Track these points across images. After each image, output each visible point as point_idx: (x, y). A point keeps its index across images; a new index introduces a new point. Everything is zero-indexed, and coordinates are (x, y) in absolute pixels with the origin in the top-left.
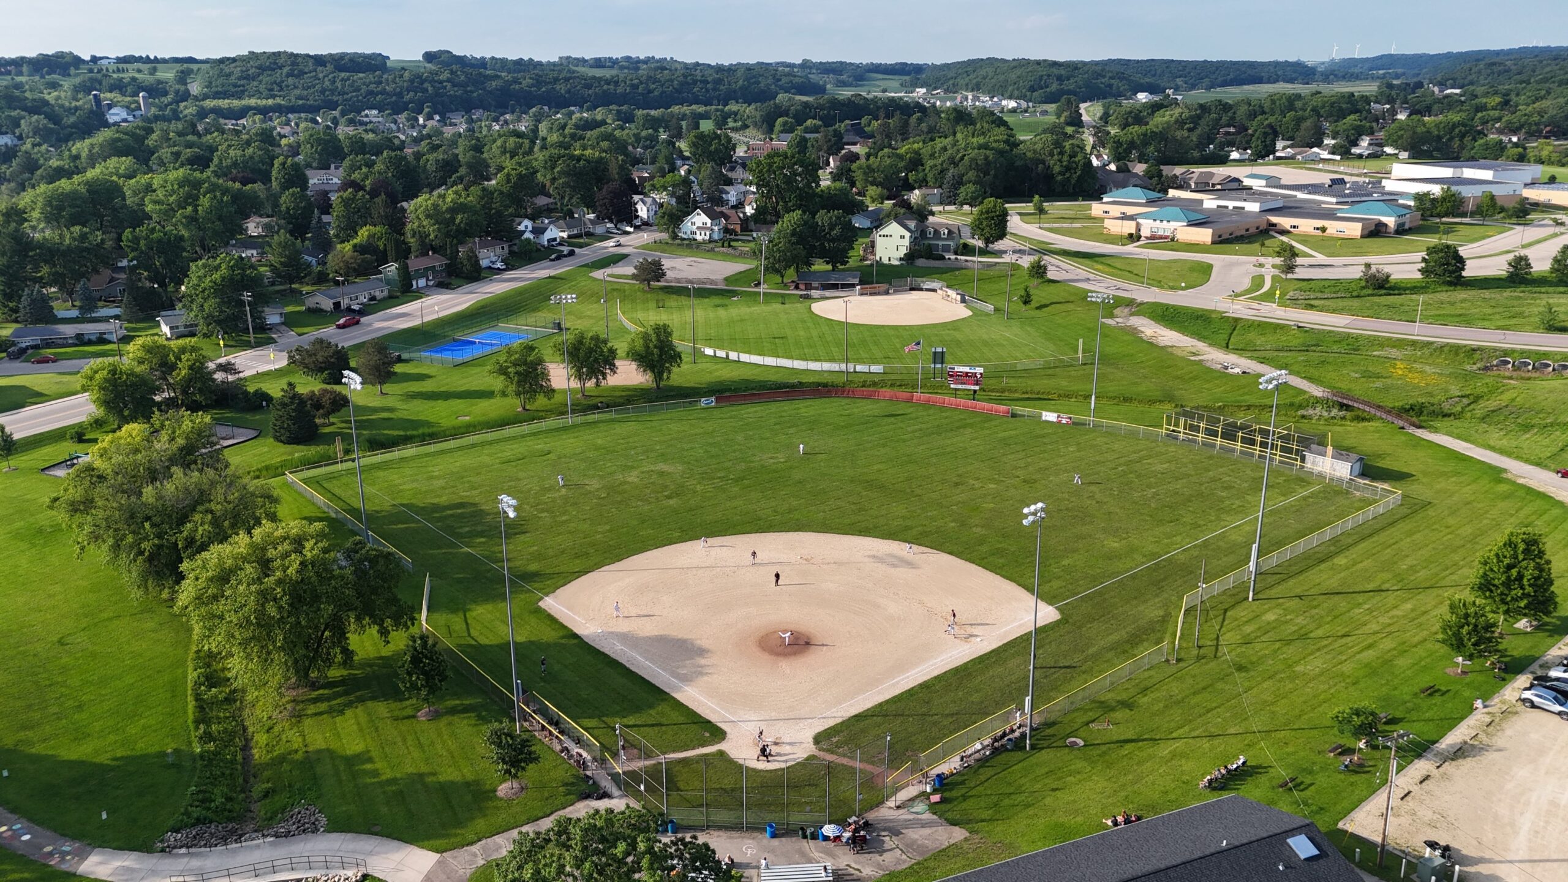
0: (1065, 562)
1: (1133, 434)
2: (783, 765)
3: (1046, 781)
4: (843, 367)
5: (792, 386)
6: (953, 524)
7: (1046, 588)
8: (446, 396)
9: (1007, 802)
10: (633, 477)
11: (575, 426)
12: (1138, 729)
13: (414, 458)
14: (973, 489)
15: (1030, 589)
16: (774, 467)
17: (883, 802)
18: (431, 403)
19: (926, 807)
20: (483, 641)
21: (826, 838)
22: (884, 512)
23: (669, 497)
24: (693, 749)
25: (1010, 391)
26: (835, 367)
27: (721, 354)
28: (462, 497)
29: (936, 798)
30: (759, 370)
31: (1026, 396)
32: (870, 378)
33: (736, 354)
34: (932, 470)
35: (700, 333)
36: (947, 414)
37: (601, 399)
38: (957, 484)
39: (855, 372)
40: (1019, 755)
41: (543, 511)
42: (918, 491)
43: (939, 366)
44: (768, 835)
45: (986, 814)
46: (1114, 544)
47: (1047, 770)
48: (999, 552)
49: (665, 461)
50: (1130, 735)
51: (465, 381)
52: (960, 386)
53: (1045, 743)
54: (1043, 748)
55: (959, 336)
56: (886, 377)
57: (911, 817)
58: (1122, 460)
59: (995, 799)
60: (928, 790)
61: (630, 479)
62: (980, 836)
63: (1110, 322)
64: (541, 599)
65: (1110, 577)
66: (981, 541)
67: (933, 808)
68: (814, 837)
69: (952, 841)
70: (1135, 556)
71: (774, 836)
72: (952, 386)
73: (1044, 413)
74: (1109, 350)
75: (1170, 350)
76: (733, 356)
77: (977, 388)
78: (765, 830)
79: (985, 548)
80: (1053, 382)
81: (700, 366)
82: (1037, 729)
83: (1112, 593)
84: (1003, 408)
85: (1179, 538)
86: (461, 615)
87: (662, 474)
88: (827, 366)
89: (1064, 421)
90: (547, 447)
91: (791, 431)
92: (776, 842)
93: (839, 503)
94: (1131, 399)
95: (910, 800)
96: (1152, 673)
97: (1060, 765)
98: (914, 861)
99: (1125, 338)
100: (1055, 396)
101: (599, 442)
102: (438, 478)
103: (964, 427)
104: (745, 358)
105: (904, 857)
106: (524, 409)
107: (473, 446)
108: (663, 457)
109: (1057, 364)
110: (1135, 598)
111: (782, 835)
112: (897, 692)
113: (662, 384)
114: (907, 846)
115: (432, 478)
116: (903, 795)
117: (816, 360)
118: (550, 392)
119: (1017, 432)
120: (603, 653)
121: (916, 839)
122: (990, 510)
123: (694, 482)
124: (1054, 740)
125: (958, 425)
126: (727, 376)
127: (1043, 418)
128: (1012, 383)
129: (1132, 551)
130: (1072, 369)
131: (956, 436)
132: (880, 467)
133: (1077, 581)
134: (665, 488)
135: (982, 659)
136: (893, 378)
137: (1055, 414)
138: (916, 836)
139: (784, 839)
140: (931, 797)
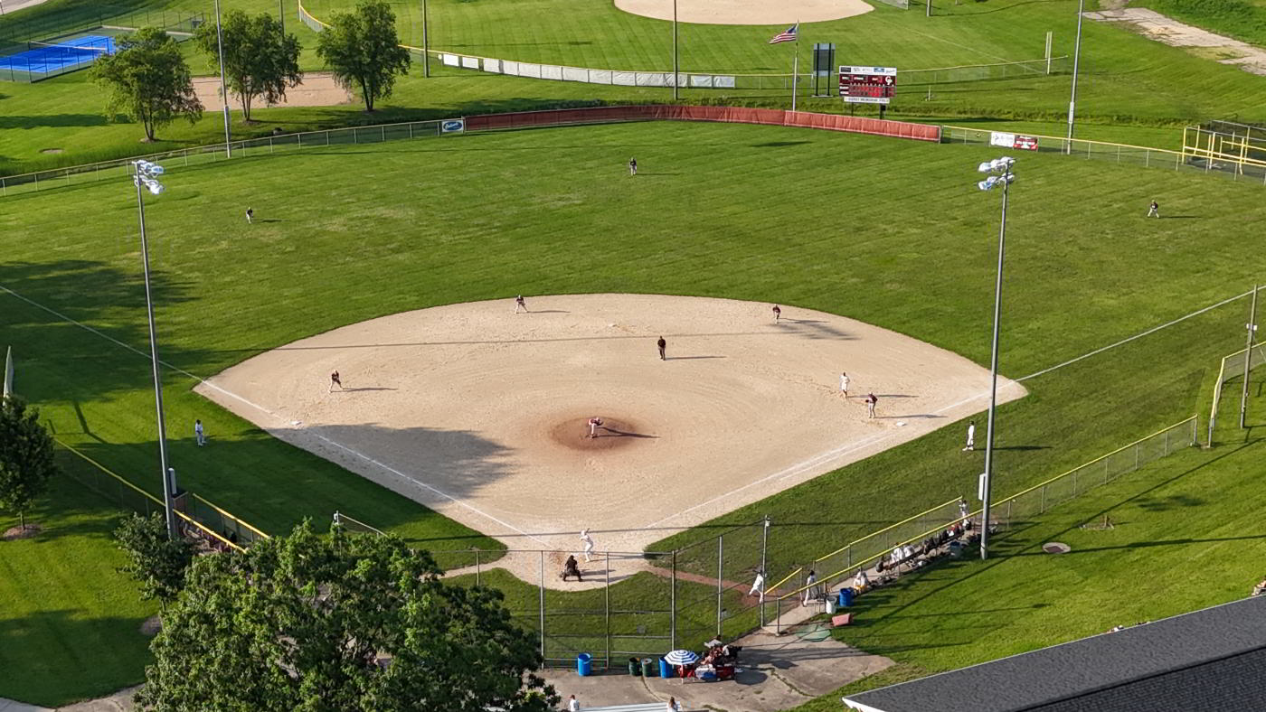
0: (1033, 325)
1: (1134, 161)
2: (604, 585)
3: (1013, 596)
4: (671, 79)
5: (590, 104)
6: (854, 280)
7: (1004, 358)
8: (28, 123)
9: (953, 622)
10: (336, 225)
11: (236, 161)
12: (1155, 530)
14: (885, 236)
15: (984, 362)
16: (566, 210)
17: (759, 628)
19: (828, 633)
20: (110, 439)
21: (672, 672)
22: (744, 267)
23: (398, 251)
24: (456, 568)
25: (938, 109)
26: (657, 79)
27: (471, 62)
28: (56, 253)
29: (843, 619)
30: (534, 85)
31: (963, 116)
32: (713, 96)
33: (496, 62)
34: (817, 213)
35: (434, 36)
36: (839, 140)
37: (277, 126)
38: (859, 230)
39: (690, 88)
40: (971, 566)
41: (191, 270)
42: (798, 240)
43: (824, 74)
44: (579, 672)
45: (920, 639)
46: (1108, 301)
47: (1014, 582)
48: (930, 315)
49: (387, 204)
50: (1141, 537)
51: (51, 102)
52: (859, 100)
53: (1014, 550)
54: (1009, 557)
55: (852, 38)
56: (739, 94)
57: (804, 645)
58: (1118, 196)
59: (934, 620)
60: (829, 608)
61: (331, 228)
62: (912, 664)
63: (1093, 15)
64: (198, 383)
65: (1104, 342)
66: (900, 300)
67: (837, 632)
68: (652, 672)
69: (869, 673)
70: (1144, 316)
71: (589, 672)
72: (847, 99)
73: (994, 134)
74: (1092, 54)
75: (1189, 51)
76: (491, 65)
77: (886, 101)
78: (573, 665)
79: (906, 309)
80: (1007, 98)
81: (436, 81)
82: (995, 533)
83: (1109, 363)
84: (929, 129)
85: (1210, 293)
86: (72, 408)
87: (382, 221)
88: (643, 78)
89: (1025, 146)
90: (192, 188)
91: (590, 164)
92: (592, 681)
93: (672, 256)
94: (1130, 118)
95: (801, 624)
96: (1173, 460)
97: (1034, 576)
98: (809, 698)
99: (1118, 37)
100: (1011, 116)
101: (279, 180)
102: (13, 229)
103: (869, 156)
104: (511, 68)
105: (794, 693)
106: (151, 138)
107: (71, 187)
108: (383, 199)
109: (1012, 74)
110: (1145, 368)
111: (602, 673)
112: (774, 492)
113: (379, 104)
114: (799, 679)
115: (6, 228)
116: (789, 619)
117: (625, 69)
118: (195, 111)
119: (952, 162)
120: (303, 451)
121: (814, 672)
122: (914, 261)
123: (437, 231)
124: (1028, 545)
125: (857, 153)
126: (483, 94)
127: (993, 142)
128: (941, 99)
129: (1136, 309)
130: (1035, 80)
131: (856, 168)
132: (736, 209)
133: (1052, 348)
134: (390, 239)
135: (905, 448)
136: (750, 94)
137: (1012, 136)
138: (812, 668)
139: (604, 677)
140: (834, 619)
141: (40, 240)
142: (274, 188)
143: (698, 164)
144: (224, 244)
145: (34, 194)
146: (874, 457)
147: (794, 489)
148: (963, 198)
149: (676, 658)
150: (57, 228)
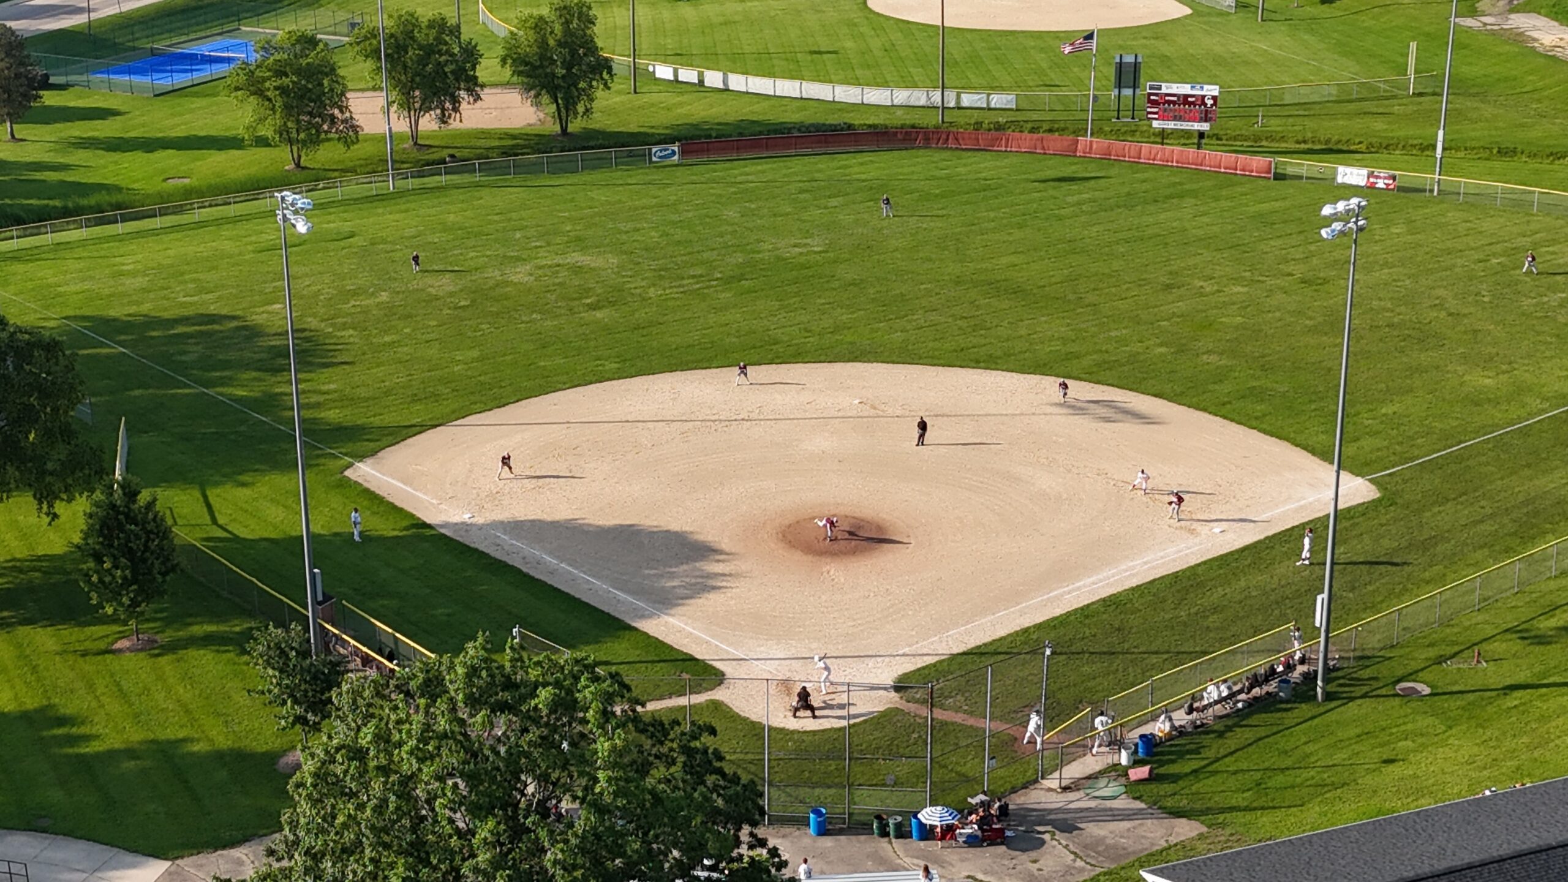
0: (1388, 410)
1: (1519, 205)
2: (844, 723)
3: (1357, 748)
4: (936, 97)
5: (834, 128)
6: (1163, 350)
7: (1350, 450)
8: (149, 145)
9: (1280, 780)
10: (520, 274)
11: (400, 194)
12: (1537, 669)
13: (83, 243)
15: (1325, 455)
16: (802, 259)
17: (1036, 781)
18: (116, 156)
19: (1123, 789)
20: (243, 533)
21: (927, 833)
22: (1023, 332)
23: (595, 307)
24: (661, 698)
25: (1270, 138)
26: (919, 97)
27: (688, 75)
28: (183, 305)
29: (1143, 772)
30: (766, 104)
31: (1303, 146)
32: (988, 119)
33: (719, 75)
34: (1116, 265)
35: (644, 44)
36: (1146, 175)
37: (451, 151)
38: (1168, 287)
39: (960, 108)
40: (1305, 709)
41: (344, 326)
42: (1091, 298)
43: (1127, 92)
44: (812, 831)
45: (1238, 800)
46: (1483, 380)
47: (1358, 731)
48: (1257, 394)
49: (583, 250)
50: (1522, 677)
51: (177, 120)
52: (1171, 125)
53: (1359, 691)
54: (1352, 699)
55: (1165, 48)
56: (1020, 117)
57: (1092, 804)
58: (1498, 248)
59: (1258, 776)
60: (1124, 758)
61: (514, 278)
62: (1228, 831)
63: (1469, 22)
64: (350, 466)
65: (1477, 433)
66: (1220, 376)
67: (1134, 789)
68: (902, 833)
69: (1173, 840)
70: (1528, 400)
71: (824, 831)
72: (1156, 124)
73: (1341, 169)
74: (1467, 70)
76: (713, 79)
77: (1205, 127)
78: (804, 822)
79: (1226, 387)
80: (1358, 125)
81: (646, 98)
82: (1336, 669)
83: (1484, 459)
84: (1258, 162)
86: (197, 494)
87: (577, 270)
88: (901, 96)
89: (1381, 184)
90: (347, 227)
91: (834, 202)
92: (828, 842)
93: (934, 317)
94: (1514, 151)
95: (1089, 778)
97: (1384, 724)
98: (1099, 870)
99: (1499, 50)
100: (1363, 147)
101: (451, 218)
102: (133, 274)
103: (1181, 196)
104: (737, 82)
105: (1079, 863)
106: (298, 165)
107: (200, 225)
108: (579, 243)
109: (1365, 94)
110: (1529, 466)
111: (840, 832)
112: (1058, 612)
113: (576, 125)
114: (1086, 847)
115: (122, 274)
116: (1074, 770)
117: (879, 85)
118: (351, 133)
119: (1287, 203)
120: (476, 550)
121: (1105, 837)
122: (1237, 328)
123: (643, 284)
124: (1375, 684)
125: (1168, 192)
126: (703, 114)
127: (1340, 180)
128: (1275, 125)
129: (1520, 390)
130: (1395, 101)
131: (1166, 210)
132: (1013, 259)
133: (1411, 438)
134: (587, 292)
135: (1224, 561)
136: (1035, 116)
137: (1364, 172)
138: (1102, 833)
139: (842, 838)
140: (1131, 772)
141: (163, 288)
142: (446, 228)
143: (967, 203)
144: (384, 296)
145: (155, 232)
146: (1184, 571)
147: (1082, 609)
148: (1301, 249)
149: (932, 816)
150: (182, 274)
